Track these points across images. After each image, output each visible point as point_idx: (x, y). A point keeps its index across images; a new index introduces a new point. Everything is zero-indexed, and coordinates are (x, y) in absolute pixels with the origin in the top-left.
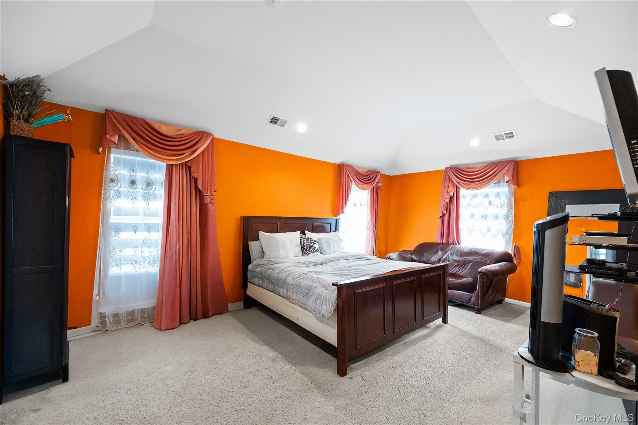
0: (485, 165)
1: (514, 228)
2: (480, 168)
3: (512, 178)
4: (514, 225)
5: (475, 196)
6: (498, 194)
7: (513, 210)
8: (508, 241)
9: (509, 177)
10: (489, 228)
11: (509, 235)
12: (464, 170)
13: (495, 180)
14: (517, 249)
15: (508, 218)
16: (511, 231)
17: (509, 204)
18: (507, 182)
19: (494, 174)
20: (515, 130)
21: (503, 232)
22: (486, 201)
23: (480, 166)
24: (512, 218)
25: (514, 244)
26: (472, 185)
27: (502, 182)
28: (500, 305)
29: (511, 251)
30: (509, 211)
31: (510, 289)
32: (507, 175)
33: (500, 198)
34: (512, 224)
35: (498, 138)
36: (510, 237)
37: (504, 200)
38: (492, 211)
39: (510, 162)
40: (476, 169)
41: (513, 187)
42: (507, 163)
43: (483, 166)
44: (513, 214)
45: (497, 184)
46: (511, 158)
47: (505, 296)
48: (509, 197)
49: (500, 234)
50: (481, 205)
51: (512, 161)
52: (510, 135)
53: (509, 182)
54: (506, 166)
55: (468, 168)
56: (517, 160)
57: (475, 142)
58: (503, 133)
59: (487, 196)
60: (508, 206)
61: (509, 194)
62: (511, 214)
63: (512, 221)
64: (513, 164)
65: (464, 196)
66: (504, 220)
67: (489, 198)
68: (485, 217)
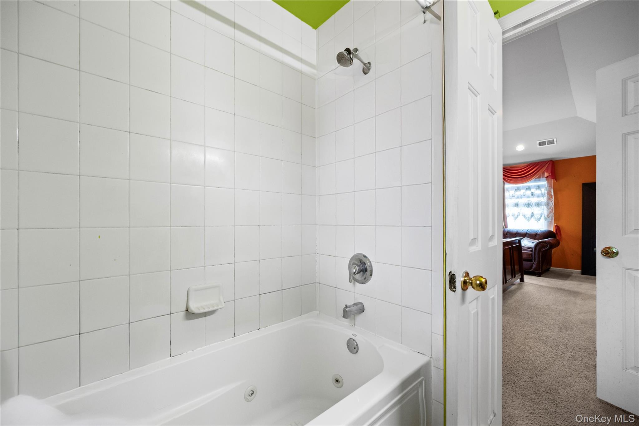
0: (526, 164)
1: (554, 212)
2: (523, 167)
3: (551, 174)
4: (555, 210)
5: (518, 189)
6: (539, 187)
7: (552, 198)
8: (550, 222)
9: (548, 173)
10: (533, 213)
11: (550, 218)
12: (508, 169)
13: (536, 177)
14: (557, 228)
15: (548, 205)
16: (552, 215)
17: (549, 193)
18: (547, 177)
19: (536, 172)
20: (556, 138)
21: (545, 216)
22: (528, 193)
23: (522, 165)
24: (552, 204)
25: (555, 225)
26: (516, 181)
27: (541, 177)
28: (548, 272)
29: (552, 229)
30: (549, 199)
31: (554, 260)
32: (547, 172)
33: (541, 190)
34: (553, 209)
35: (541, 144)
36: (552, 220)
37: (544, 191)
38: (534, 200)
39: (548, 162)
40: (518, 168)
41: (552, 181)
42: (546, 163)
43: (525, 166)
44: (553, 202)
45: (538, 179)
46: (550, 159)
47: (551, 266)
48: (549, 188)
49: (543, 218)
50: (524, 195)
51: (549, 161)
52: (553, 142)
53: (549, 177)
54: (545, 165)
55: (511, 167)
56: (554, 160)
57: (520, 148)
58: (546, 140)
59: (529, 188)
60: (548, 196)
61: (548, 186)
62: (551, 201)
63: (552, 207)
64: (551, 163)
65: (508, 189)
66: (545, 207)
67: (531, 190)
68: (528, 205)
